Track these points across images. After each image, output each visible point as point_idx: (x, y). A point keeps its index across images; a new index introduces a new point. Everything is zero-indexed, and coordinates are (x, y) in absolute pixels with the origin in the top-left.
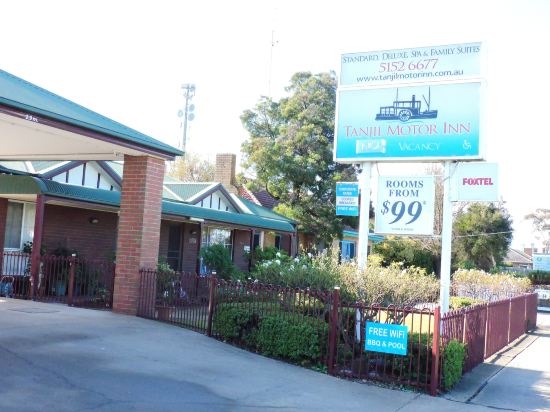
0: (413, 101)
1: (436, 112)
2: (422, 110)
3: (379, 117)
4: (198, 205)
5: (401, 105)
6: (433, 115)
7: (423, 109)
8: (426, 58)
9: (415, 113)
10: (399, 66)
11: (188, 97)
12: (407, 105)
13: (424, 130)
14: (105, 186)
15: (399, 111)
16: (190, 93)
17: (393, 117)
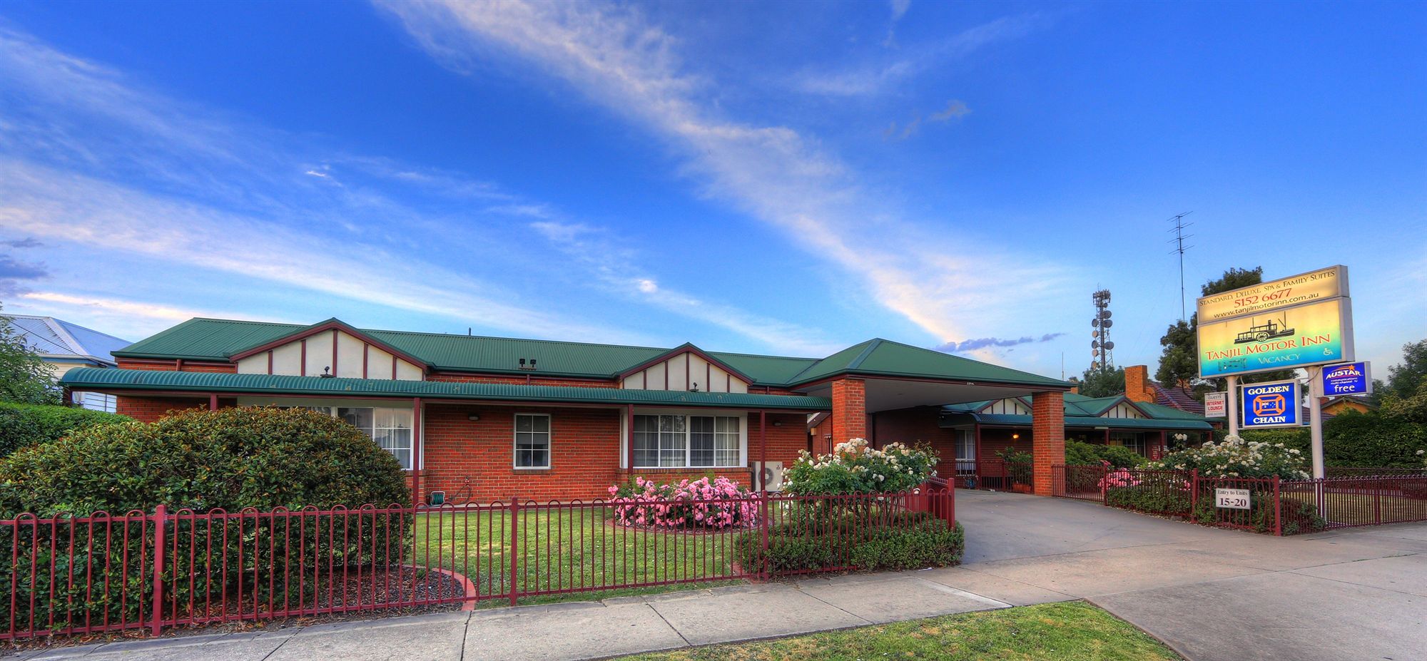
0: (1270, 325)
1: (1293, 330)
2: (1278, 331)
3: (1237, 342)
4: (1105, 416)
5: (1257, 330)
6: (1291, 332)
7: (1280, 329)
8: (1279, 289)
9: (1272, 334)
10: (1253, 300)
11: (1101, 306)
12: (1264, 329)
13: (1282, 345)
14: (1020, 412)
15: (1256, 334)
16: (1104, 302)
17: (1251, 340)
